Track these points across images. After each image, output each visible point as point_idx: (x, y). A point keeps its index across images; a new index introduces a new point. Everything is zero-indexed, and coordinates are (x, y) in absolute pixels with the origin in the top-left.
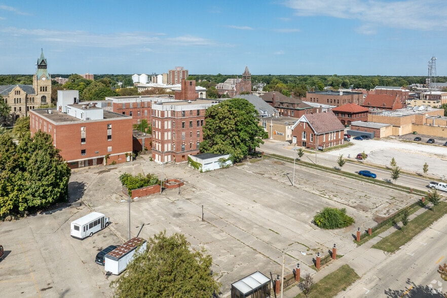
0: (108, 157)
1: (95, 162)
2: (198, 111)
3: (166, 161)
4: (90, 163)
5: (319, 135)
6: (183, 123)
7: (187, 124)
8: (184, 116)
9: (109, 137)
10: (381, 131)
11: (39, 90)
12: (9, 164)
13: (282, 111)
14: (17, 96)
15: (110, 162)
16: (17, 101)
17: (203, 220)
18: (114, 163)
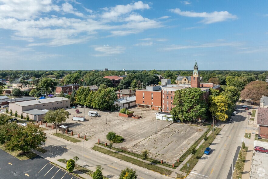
7: (169, 98)
8: (168, 93)
9: (152, 98)
18: (154, 109)
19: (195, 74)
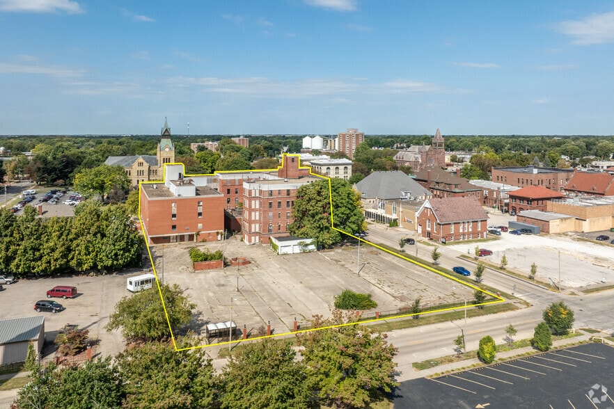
0: (198, 234)
1: (186, 238)
2: (288, 191)
3: (253, 242)
4: (182, 238)
5: (443, 225)
6: (270, 204)
7: (275, 204)
8: (271, 195)
9: (200, 214)
10: (551, 224)
11: (162, 162)
12: (93, 229)
13: (438, 194)
14: (140, 168)
15: (200, 239)
16: (140, 173)
17: (238, 291)
18: (204, 241)
19: (167, 150)
